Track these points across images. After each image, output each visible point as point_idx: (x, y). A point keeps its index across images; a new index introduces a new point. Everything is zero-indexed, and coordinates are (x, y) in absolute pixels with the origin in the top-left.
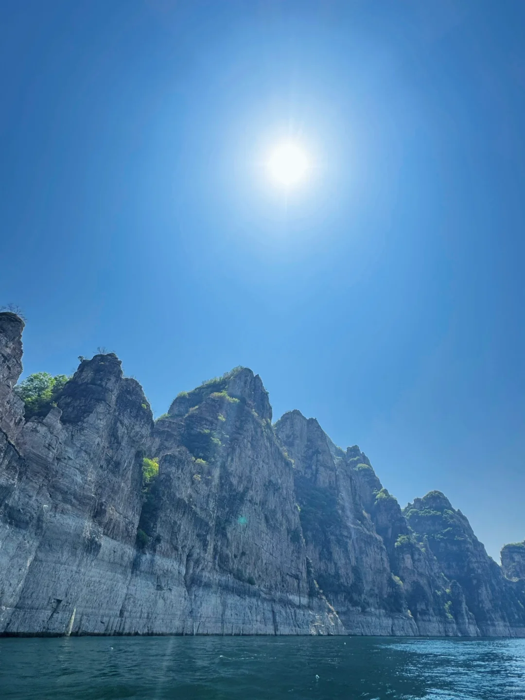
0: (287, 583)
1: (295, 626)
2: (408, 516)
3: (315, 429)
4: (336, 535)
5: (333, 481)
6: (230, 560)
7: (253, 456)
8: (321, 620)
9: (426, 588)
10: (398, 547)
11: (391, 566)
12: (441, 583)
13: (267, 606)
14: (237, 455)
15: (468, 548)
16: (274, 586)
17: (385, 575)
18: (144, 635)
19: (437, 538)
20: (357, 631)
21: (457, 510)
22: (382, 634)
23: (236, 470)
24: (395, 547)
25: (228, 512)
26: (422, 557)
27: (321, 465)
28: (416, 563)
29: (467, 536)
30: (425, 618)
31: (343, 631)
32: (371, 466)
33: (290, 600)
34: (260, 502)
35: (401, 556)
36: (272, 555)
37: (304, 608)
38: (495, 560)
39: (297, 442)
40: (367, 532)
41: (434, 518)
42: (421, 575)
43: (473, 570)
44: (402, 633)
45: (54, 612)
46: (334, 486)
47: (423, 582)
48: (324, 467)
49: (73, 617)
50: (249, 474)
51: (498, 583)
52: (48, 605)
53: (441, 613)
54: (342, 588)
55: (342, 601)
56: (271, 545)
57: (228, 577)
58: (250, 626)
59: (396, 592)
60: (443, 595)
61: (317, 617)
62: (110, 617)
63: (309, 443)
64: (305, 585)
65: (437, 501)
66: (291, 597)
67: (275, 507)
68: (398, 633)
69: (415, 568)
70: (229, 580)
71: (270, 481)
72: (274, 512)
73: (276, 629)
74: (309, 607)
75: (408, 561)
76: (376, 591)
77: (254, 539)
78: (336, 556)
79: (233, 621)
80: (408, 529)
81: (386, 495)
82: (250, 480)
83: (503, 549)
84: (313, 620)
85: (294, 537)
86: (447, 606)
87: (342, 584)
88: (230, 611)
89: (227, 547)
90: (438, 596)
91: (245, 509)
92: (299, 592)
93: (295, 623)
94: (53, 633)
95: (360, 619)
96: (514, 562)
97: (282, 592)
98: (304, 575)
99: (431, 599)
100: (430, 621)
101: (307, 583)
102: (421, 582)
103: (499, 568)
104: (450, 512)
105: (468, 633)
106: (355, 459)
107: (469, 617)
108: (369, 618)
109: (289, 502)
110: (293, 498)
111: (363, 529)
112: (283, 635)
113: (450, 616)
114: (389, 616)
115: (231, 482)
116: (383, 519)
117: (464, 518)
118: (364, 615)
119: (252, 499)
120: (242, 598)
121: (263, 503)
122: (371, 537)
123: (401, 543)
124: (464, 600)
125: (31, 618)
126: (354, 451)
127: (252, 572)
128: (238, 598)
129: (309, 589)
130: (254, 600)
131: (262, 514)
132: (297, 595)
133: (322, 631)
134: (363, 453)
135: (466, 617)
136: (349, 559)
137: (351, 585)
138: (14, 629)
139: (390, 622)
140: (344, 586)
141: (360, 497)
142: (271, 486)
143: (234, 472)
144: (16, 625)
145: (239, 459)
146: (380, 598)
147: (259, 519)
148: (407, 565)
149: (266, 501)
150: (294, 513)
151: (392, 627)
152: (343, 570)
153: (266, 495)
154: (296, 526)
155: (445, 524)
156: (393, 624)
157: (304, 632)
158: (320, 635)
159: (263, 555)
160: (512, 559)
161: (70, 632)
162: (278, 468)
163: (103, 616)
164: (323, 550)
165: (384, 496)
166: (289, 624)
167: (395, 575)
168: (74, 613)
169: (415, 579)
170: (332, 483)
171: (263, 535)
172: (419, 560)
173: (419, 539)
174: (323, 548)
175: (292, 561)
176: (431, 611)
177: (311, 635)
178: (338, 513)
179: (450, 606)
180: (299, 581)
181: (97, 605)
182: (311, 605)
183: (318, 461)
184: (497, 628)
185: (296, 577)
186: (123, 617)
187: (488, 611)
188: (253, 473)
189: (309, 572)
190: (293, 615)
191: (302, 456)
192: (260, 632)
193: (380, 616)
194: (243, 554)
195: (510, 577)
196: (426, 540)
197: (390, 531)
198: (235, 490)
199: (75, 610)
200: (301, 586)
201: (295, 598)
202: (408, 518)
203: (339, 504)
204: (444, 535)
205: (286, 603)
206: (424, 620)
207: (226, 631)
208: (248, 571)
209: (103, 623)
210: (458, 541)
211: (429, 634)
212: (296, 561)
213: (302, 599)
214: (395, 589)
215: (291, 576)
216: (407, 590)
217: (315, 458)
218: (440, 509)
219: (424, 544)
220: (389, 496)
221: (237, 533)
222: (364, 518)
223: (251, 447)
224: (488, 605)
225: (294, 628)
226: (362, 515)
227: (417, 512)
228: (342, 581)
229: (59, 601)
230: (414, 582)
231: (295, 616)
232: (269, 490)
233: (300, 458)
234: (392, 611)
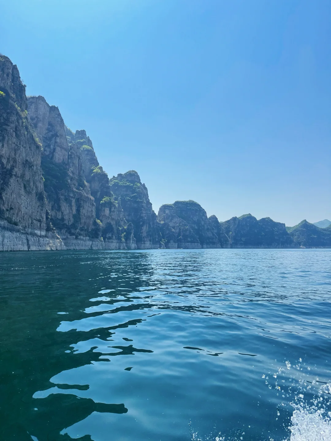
0: (33, 224)
1: (38, 246)
2: (111, 184)
3: (56, 116)
4: (65, 196)
5: (66, 159)
6: (5, 212)
7: (17, 143)
8: (53, 243)
9: (114, 226)
10: (102, 203)
11: (96, 215)
12: (123, 223)
13: (23, 237)
14: (6, 142)
15: (143, 206)
16: (27, 226)
17: (92, 219)
19: (127, 199)
20: (72, 248)
21: (143, 184)
22: (85, 249)
23: (6, 153)
24: (101, 203)
25: (2, 184)
26: (116, 210)
27: (58, 146)
28: (112, 213)
29: (144, 199)
30: (109, 241)
31: (65, 248)
32: (93, 148)
33: (36, 233)
34: (21, 176)
35: (103, 209)
36: (27, 209)
37: (43, 237)
38: (155, 212)
39: (40, 124)
40: (86, 195)
41: (128, 187)
42: (113, 219)
43: (142, 217)
44: (97, 248)
46: (66, 163)
47: (113, 223)
48: (60, 147)
50: (14, 157)
51: (153, 224)
53: (119, 239)
54: (65, 226)
55: (63, 233)
56: (27, 203)
57: (5, 222)
58: (17, 247)
59: (97, 228)
60: (122, 230)
61: (51, 241)
63: (49, 127)
64: (44, 225)
65: (133, 176)
66: (36, 232)
67: (29, 179)
68: (94, 248)
69: (110, 216)
70: (5, 224)
71: (27, 161)
72: (28, 181)
73: (29, 247)
74: (46, 236)
75: (107, 211)
76: (86, 228)
77: (16, 200)
78: (63, 208)
79: (9, 244)
80: (111, 194)
81: (101, 171)
82: (15, 161)
83: (161, 207)
84: (48, 243)
85: (40, 198)
86: (123, 235)
87: (65, 224)
88: (7, 240)
89: (3, 205)
90: (120, 230)
91: (12, 181)
92: (40, 229)
93: (39, 245)
95: (74, 242)
96: (165, 214)
97: (32, 229)
98: (45, 219)
99: (116, 231)
100: (112, 242)
101: (46, 224)
102: (112, 223)
103: (156, 216)
104: (139, 185)
105: (131, 248)
106: (82, 141)
107: (133, 240)
108: (79, 242)
109: (37, 174)
110: (40, 172)
111: (84, 193)
112: (32, 251)
113: (123, 240)
114: (91, 240)
115: (3, 162)
116: (96, 185)
117: (146, 189)
118: (76, 240)
119: (16, 173)
120: (12, 233)
121: (23, 176)
122: (87, 197)
123: (105, 201)
124: (133, 232)
126: (82, 134)
127: (16, 219)
128: (11, 233)
129: (46, 227)
130: (18, 234)
131: (22, 184)
132: (39, 231)
133: (53, 248)
134: (88, 137)
135: (131, 240)
136: (72, 210)
137: (71, 225)
139: (91, 243)
140: (67, 225)
141: (84, 171)
142: (27, 164)
143: (4, 155)
145: (7, 145)
146: (87, 231)
147: (20, 187)
148: (105, 214)
149: (24, 174)
150: (40, 182)
151: (91, 246)
152: (67, 216)
153: (24, 171)
154: (41, 191)
155: (134, 191)
156: (92, 244)
157: (44, 249)
158: (52, 250)
159: (22, 209)
160: (164, 212)
162: (31, 150)
164: (54, 205)
165: (99, 171)
166: (35, 246)
167: (98, 219)
169: (109, 221)
170: (65, 160)
171: (22, 197)
172: (114, 211)
173: (116, 199)
174: (55, 203)
175: (38, 212)
176: (114, 237)
177: (47, 250)
178: (67, 181)
179: (125, 235)
180: (41, 223)
182: (47, 235)
183: (56, 142)
184: (146, 245)
185: (40, 221)
187: (144, 238)
188: (17, 156)
189: (47, 218)
190: (37, 240)
191: (43, 137)
192: (21, 250)
193: (86, 240)
194: (11, 208)
195: (160, 221)
196: (120, 200)
197: (99, 194)
198: (5, 168)
200: (42, 226)
201: (38, 232)
202: (111, 185)
203: (69, 176)
204: (131, 198)
205: (34, 235)
206: (108, 242)
207: (5, 250)
208: (14, 218)
210: (138, 201)
211: (110, 248)
212: (40, 212)
213: (42, 232)
214: (97, 226)
215: (36, 220)
216: (102, 227)
217: (54, 139)
218: (133, 182)
219: (118, 202)
220: (103, 171)
221: (8, 196)
222: (85, 186)
223: (16, 136)
224: (144, 234)
225: (38, 247)
226: (84, 183)
227: (117, 182)
228: (65, 222)
230: (108, 223)
231: (39, 241)
232: (26, 167)
233: (42, 139)
234: (93, 238)
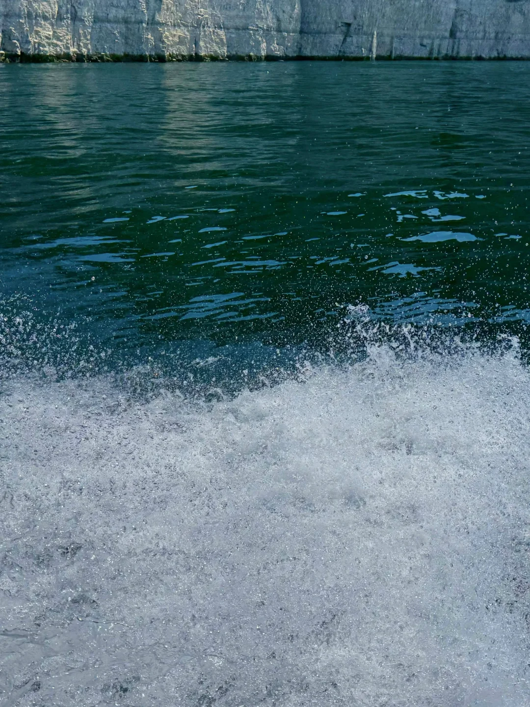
18: (490, 59)
45: (346, 36)
49: (375, 41)
52: (336, 29)
62: (433, 39)
94: (352, 56)
125: (320, 42)
138: (307, 52)
144: (308, 50)
161: (374, 56)
163: (422, 38)
168: (375, 36)
181: (411, 26)
186: (455, 38)
199: (375, 33)
209: (425, 46)
229: (349, 25)
